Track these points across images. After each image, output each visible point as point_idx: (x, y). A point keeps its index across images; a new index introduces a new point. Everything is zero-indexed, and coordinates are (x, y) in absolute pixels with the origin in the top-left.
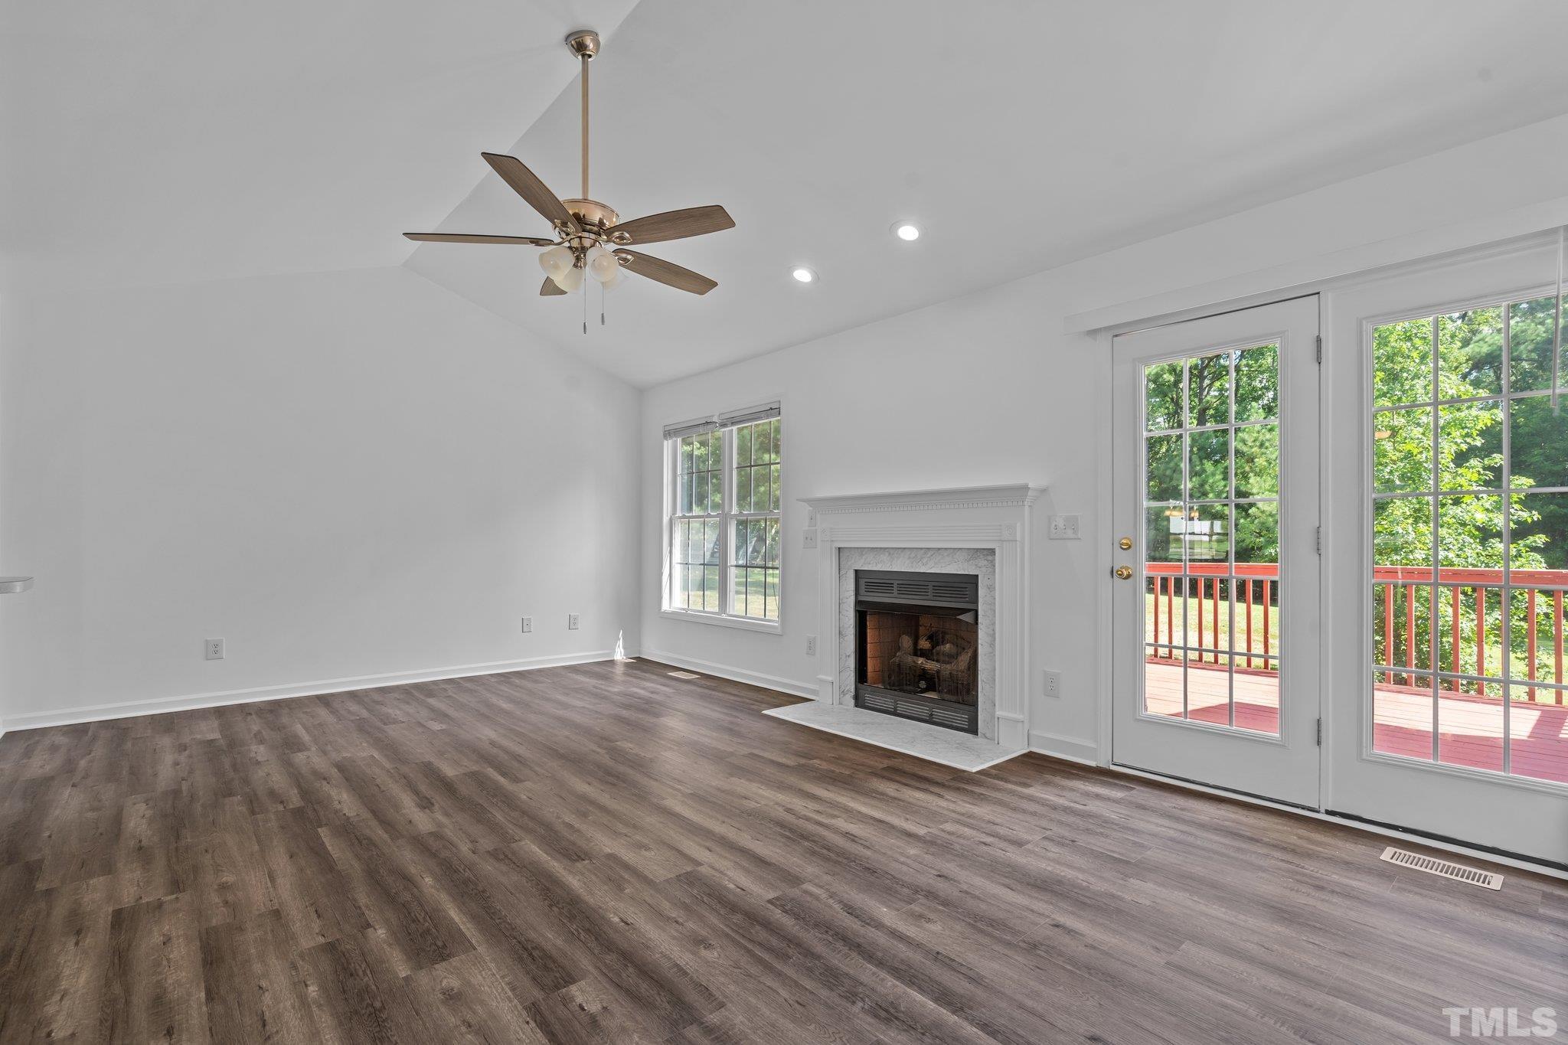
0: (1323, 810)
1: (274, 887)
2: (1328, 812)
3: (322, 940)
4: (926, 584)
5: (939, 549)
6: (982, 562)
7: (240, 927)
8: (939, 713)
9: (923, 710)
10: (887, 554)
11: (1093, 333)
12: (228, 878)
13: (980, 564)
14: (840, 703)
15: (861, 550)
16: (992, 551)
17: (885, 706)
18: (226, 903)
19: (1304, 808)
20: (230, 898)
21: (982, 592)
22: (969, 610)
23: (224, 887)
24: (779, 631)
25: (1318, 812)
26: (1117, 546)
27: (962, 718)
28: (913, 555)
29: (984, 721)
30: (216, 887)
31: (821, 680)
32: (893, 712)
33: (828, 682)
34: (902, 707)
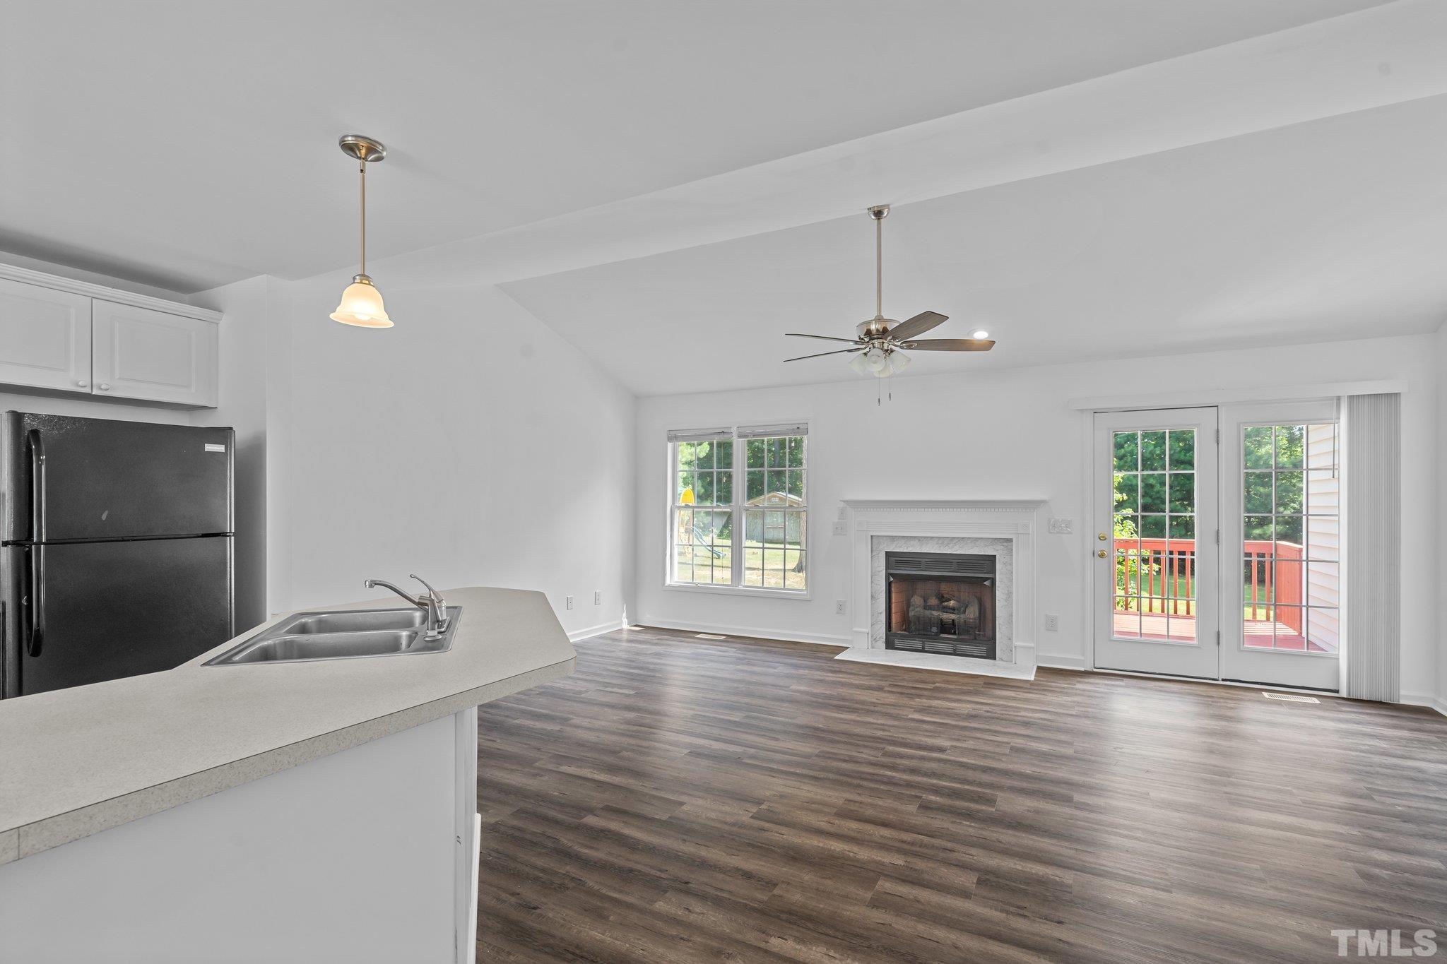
0: (1220, 679)
2: (1223, 680)
4: (951, 561)
5: (963, 538)
6: (999, 547)
8: (962, 647)
9: (949, 647)
10: (917, 541)
11: (1082, 411)
13: (997, 548)
14: (873, 647)
15: (893, 538)
16: (1010, 540)
17: (914, 647)
19: (1210, 679)
21: (999, 566)
22: (986, 579)
24: (808, 597)
25: (1217, 680)
26: (1097, 538)
27: (982, 649)
28: (940, 542)
29: (1002, 650)
31: (857, 632)
32: (923, 651)
33: (864, 633)
34: (928, 645)
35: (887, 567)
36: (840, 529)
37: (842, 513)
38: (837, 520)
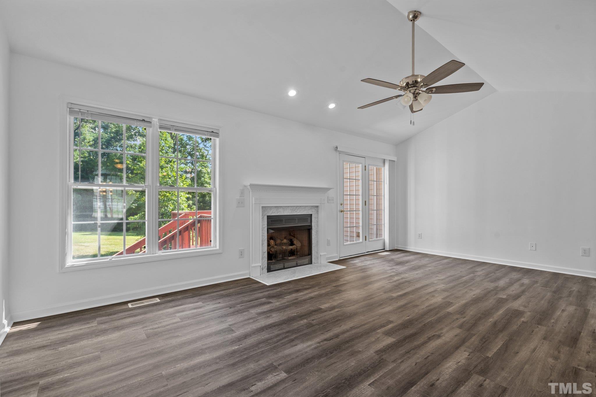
1: (537, 347)
2: (367, 252)
3: (539, 326)
4: (296, 218)
7: (560, 342)
9: (294, 263)
10: (282, 209)
12: (551, 360)
13: (313, 211)
14: (262, 273)
15: (271, 208)
17: (279, 268)
18: (559, 352)
20: (556, 353)
21: (313, 219)
23: (556, 358)
26: (340, 205)
27: (307, 261)
28: (292, 209)
29: (314, 259)
30: (559, 360)
31: (254, 267)
32: (284, 268)
33: (258, 266)
34: (287, 265)
35: (268, 225)
36: (241, 203)
37: (242, 193)
38: (238, 198)
